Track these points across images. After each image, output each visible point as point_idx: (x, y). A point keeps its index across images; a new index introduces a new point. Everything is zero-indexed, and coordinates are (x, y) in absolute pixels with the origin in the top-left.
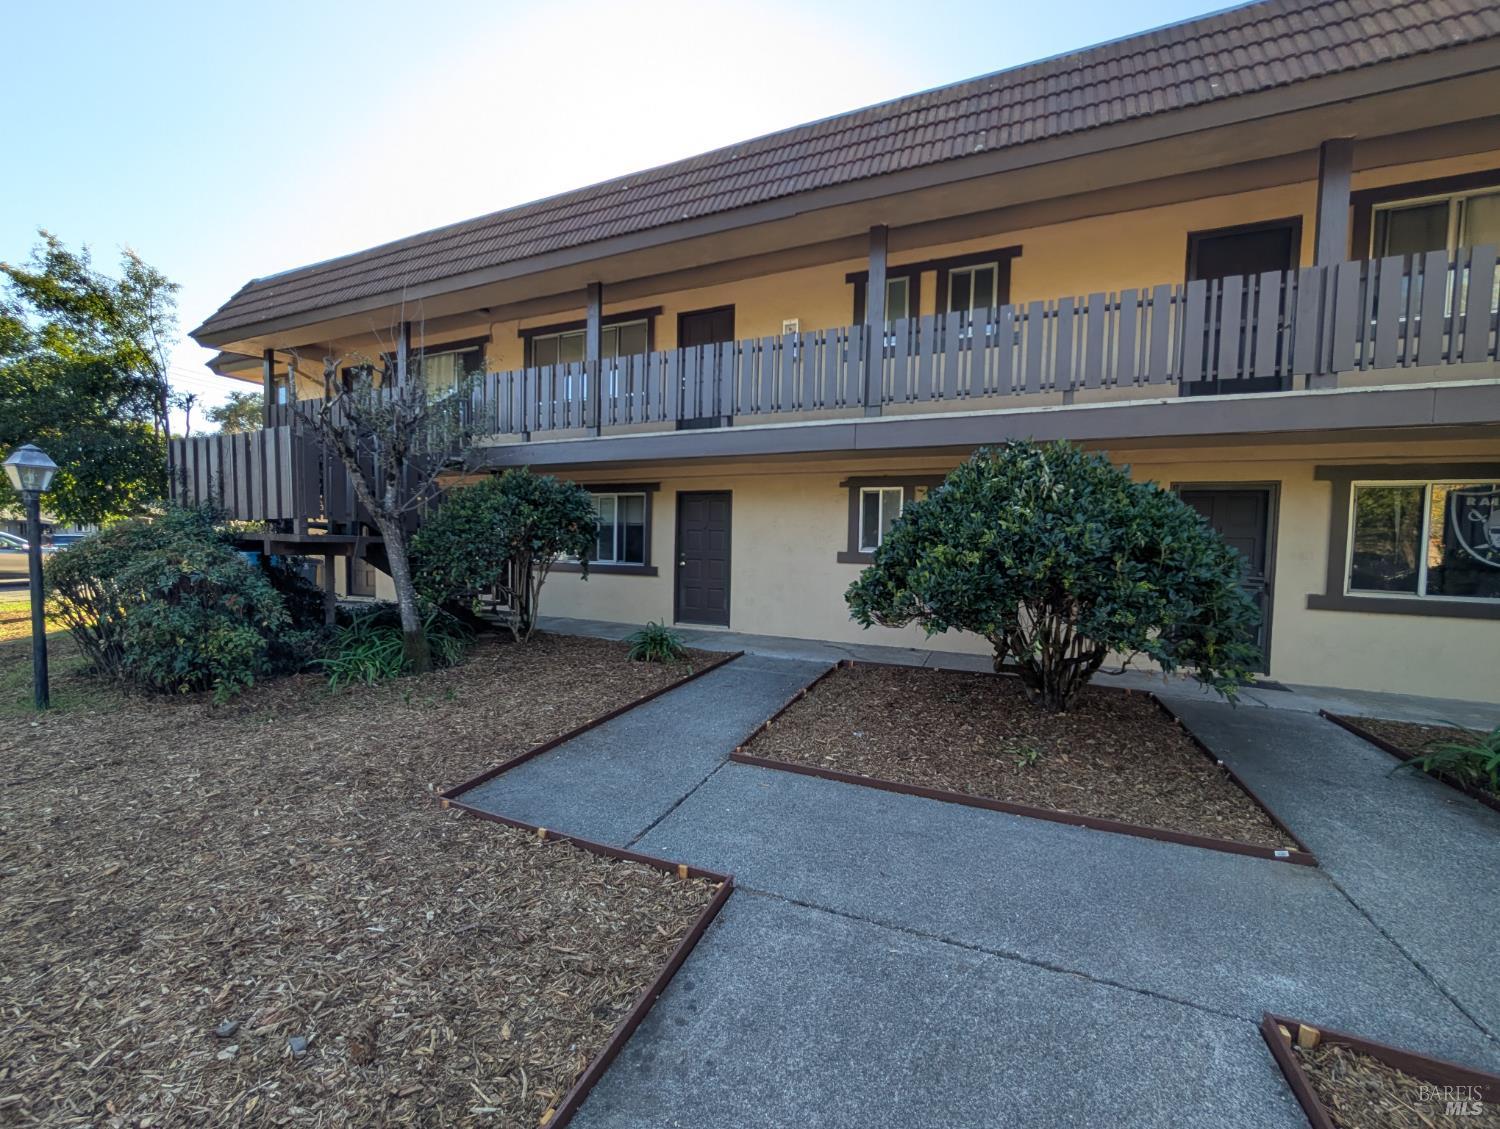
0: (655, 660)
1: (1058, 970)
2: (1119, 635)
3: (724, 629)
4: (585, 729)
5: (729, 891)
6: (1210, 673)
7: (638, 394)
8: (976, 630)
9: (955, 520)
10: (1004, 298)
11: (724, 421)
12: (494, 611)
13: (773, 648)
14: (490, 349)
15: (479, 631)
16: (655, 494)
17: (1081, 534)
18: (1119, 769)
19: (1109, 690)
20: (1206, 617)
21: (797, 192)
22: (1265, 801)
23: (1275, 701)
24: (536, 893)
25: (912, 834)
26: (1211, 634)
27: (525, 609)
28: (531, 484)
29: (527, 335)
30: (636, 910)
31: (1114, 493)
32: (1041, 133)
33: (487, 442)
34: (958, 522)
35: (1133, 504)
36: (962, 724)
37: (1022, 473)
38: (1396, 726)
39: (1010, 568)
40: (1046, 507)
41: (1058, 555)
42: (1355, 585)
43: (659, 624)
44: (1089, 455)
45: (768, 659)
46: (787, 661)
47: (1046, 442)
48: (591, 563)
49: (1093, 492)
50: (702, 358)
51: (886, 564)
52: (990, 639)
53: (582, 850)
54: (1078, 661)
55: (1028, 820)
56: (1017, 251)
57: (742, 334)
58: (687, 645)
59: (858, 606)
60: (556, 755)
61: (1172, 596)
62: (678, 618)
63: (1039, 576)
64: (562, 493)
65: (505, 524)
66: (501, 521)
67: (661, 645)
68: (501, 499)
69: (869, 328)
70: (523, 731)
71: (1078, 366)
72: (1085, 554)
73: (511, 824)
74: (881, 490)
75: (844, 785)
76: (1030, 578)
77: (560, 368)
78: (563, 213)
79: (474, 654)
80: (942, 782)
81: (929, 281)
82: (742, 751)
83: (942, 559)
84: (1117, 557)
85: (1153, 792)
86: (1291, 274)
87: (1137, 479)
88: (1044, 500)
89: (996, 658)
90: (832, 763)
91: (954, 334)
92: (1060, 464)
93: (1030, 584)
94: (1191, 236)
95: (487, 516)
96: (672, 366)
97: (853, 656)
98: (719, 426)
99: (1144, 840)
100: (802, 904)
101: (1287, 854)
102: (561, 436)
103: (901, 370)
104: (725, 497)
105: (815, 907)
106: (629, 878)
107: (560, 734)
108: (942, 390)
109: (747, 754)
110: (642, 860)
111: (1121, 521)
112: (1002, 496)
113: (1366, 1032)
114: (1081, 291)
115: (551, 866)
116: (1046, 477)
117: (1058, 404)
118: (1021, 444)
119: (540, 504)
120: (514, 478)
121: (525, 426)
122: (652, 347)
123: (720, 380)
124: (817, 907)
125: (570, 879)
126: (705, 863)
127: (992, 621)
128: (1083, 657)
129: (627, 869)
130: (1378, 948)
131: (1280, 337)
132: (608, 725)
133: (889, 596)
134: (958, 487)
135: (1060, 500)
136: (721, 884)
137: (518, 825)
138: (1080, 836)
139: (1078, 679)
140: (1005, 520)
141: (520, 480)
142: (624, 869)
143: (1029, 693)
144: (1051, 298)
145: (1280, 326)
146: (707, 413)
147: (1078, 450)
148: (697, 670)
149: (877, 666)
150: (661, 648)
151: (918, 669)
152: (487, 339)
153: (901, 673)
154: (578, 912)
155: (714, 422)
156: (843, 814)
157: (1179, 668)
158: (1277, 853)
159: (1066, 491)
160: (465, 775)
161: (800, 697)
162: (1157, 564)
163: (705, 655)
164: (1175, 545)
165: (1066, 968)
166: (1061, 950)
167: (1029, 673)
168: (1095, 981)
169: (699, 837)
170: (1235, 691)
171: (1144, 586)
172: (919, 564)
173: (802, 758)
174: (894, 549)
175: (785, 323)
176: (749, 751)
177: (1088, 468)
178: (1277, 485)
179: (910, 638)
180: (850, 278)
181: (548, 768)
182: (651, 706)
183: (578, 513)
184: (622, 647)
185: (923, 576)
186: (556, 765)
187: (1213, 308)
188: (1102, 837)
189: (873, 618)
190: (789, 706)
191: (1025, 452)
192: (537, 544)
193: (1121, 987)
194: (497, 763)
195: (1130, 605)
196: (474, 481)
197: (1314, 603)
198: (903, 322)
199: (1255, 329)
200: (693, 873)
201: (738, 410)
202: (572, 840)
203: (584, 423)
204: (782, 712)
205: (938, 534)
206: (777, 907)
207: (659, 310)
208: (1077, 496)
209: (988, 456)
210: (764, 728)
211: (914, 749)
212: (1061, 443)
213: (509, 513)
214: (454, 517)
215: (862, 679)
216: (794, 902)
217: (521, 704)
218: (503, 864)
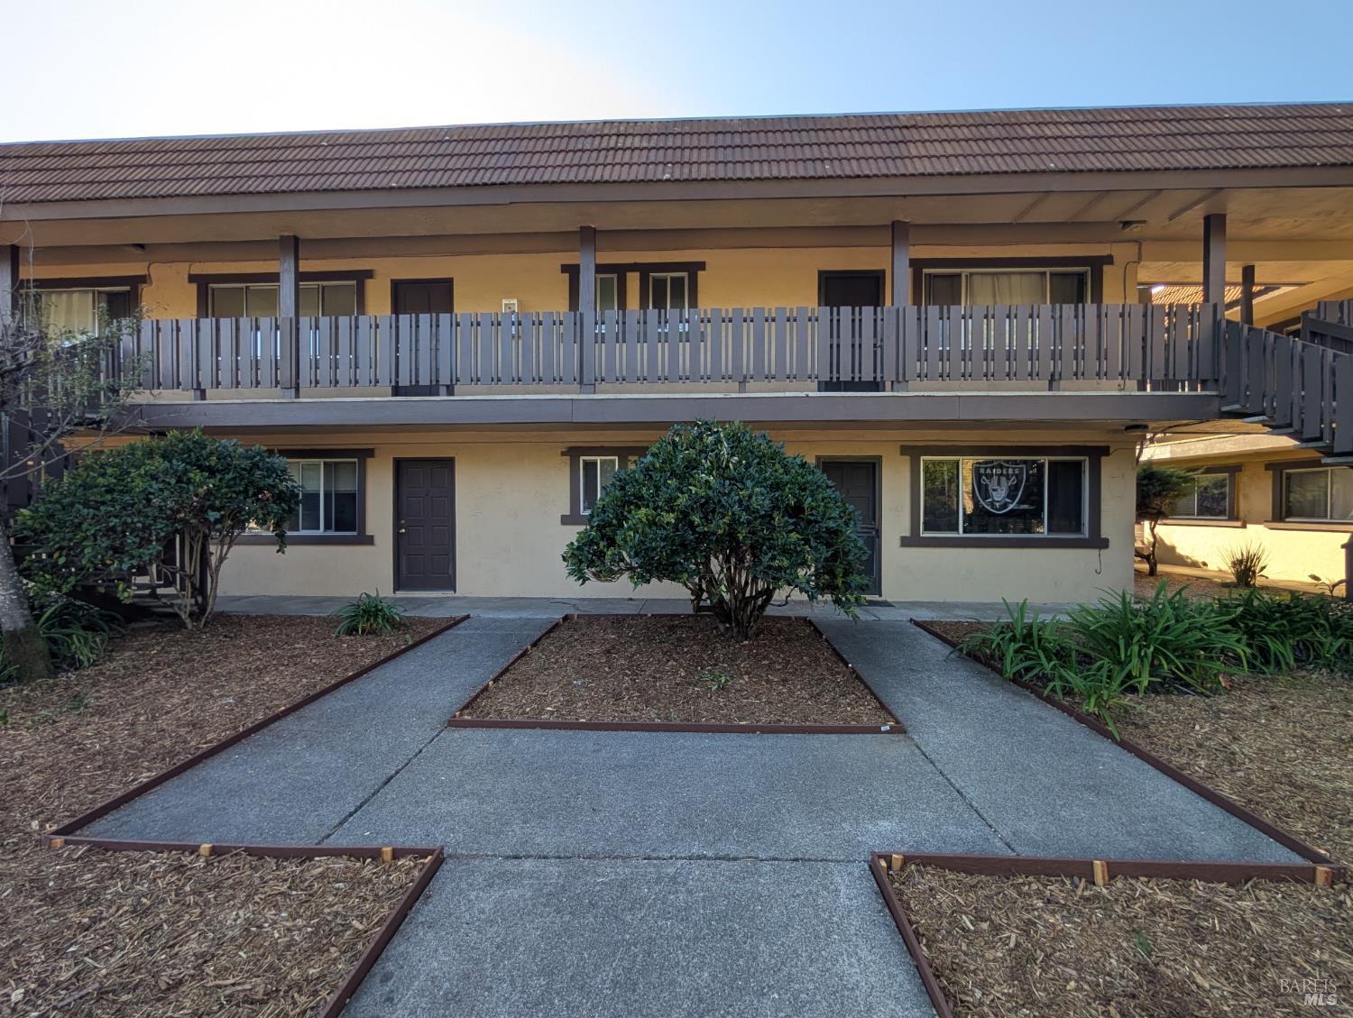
0: (369, 633)
1: (735, 859)
2: (779, 575)
3: (450, 594)
4: (277, 718)
5: (439, 862)
6: (840, 599)
7: (345, 357)
8: (673, 579)
9: (655, 486)
10: (694, 304)
11: (443, 390)
12: (153, 595)
13: (498, 609)
14: (147, 292)
15: (130, 621)
16: (369, 461)
17: (750, 497)
18: (785, 681)
19: (780, 618)
20: (835, 557)
21: (510, 183)
22: (876, 691)
23: (885, 615)
24: (192, 924)
25: (623, 767)
26: (839, 571)
27: (200, 590)
28: (205, 448)
29: (202, 283)
30: (327, 910)
31: (774, 464)
32: (713, 175)
33: (142, 397)
34: (657, 488)
35: (786, 473)
36: (668, 661)
37: (707, 447)
38: (951, 624)
39: (698, 526)
40: (726, 475)
41: (733, 514)
42: (926, 529)
43: (373, 594)
44: (757, 433)
45: (495, 621)
46: (514, 620)
47: (725, 422)
48: (289, 533)
49: (759, 464)
50: (417, 326)
51: (598, 525)
52: (686, 586)
53: (261, 858)
54: (755, 598)
55: (717, 735)
56: (702, 266)
57: (461, 307)
58: (407, 614)
59: (574, 565)
60: (235, 754)
61: (813, 544)
62: (398, 586)
63: (720, 532)
64: (247, 458)
65: (166, 493)
66: (161, 490)
67: (376, 617)
68: (159, 464)
69: (581, 315)
70: (187, 733)
71: (748, 363)
72: (753, 512)
73: (159, 849)
74: (598, 459)
75: (563, 732)
76: (714, 534)
77: (245, 322)
78: (246, 156)
79: (124, 649)
80: (651, 715)
81: (633, 280)
82: (461, 715)
83: (644, 520)
84: (775, 514)
85: (807, 696)
86: (879, 309)
87: (789, 453)
88: (724, 469)
89: (693, 601)
90: (552, 713)
91: (653, 328)
92: (735, 440)
93: (714, 538)
94: (821, 274)
95: (139, 485)
96: (385, 333)
97: (578, 609)
98: (438, 395)
99: (800, 735)
100: (516, 857)
101: (888, 728)
102: (248, 395)
103: (610, 355)
104: (448, 464)
105: (528, 857)
106: (322, 876)
107: (241, 729)
108: (645, 375)
109: (466, 717)
110: (336, 853)
111: (777, 486)
112: (692, 465)
113: (930, 848)
114: (749, 305)
115: (217, 886)
116: (725, 449)
117: (735, 392)
118: (706, 423)
119: (219, 471)
120: (181, 441)
121: (199, 384)
122: (362, 309)
123: (437, 349)
124: (529, 856)
125: (242, 896)
126: (414, 839)
127: (686, 571)
128: (759, 594)
129: (320, 865)
130: (938, 784)
131: (875, 352)
132: (307, 711)
133: (601, 555)
134: (658, 458)
135: (735, 469)
136: (430, 857)
137: (170, 848)
138: (755, 741)
139: (756, 613)
140: (695, 486)
141: (190, 443)
142: (315, 867)
143: (722, 627)
144: (727, 308)
145: (875, 346)
146: (424, 381)
147: (748, 429)
148: (417, 639)
149: (598, 617)
150: (375, 620)
151: (633, 617)
152: (143, 279)
153: (618, 621)
154: (251, 932)
155: (432, 390)
156: (560, 760)
157: (820, 597)
158: (883, 729)
159: (740, 462)
160: (94, 801)
161: (524, 654)
162: (803, 519)
163: (426, 622)
164: (814, 504)
165: (741, 856)
166: (738, 842)
167: (720, 610)
168: (762, 860)
169: (408, 813)
170: (857, 610)
171: (794, 536)
172: (626, 525)
173: (524, 713)
174: (604, 512)
175: (504, 302)
176: (470, 714)
177: (755, 444)
178: (880, 458)
179: (621, 590)
180: (565, 268)
181: (221, 771)
182: (360, 682)
183: (270, 481)
184: (330, 622)
185: (627, 535)
186: (232, 766)
187: (834, 327)
188: (770, 739)
189: (589, 575)
190: (513, 663)
191: (710, 430)
192: (213, 516)
193: (781, 860)
194: (145, 777)
195: (785, 551)
196: (123, 442)
197: (905, 542)
198: (613, 313)
199: (860, 345)
200: (397, 854)
201: (457, 380)
202: (247, 850)
203: (277, 383)
204: (506, 670)
205: (641, 498)
206: (489, 867)
207: (369, 274)
208: (748, 466)
209: (682, 432)
210: (486, 689)
211: (627, 689)
212: (737, 423)
213: (173, 481)
214: (86, 487)
215: (584, 631)
216: (507, 858)
217: (188, 702)
218: (144, 900)
